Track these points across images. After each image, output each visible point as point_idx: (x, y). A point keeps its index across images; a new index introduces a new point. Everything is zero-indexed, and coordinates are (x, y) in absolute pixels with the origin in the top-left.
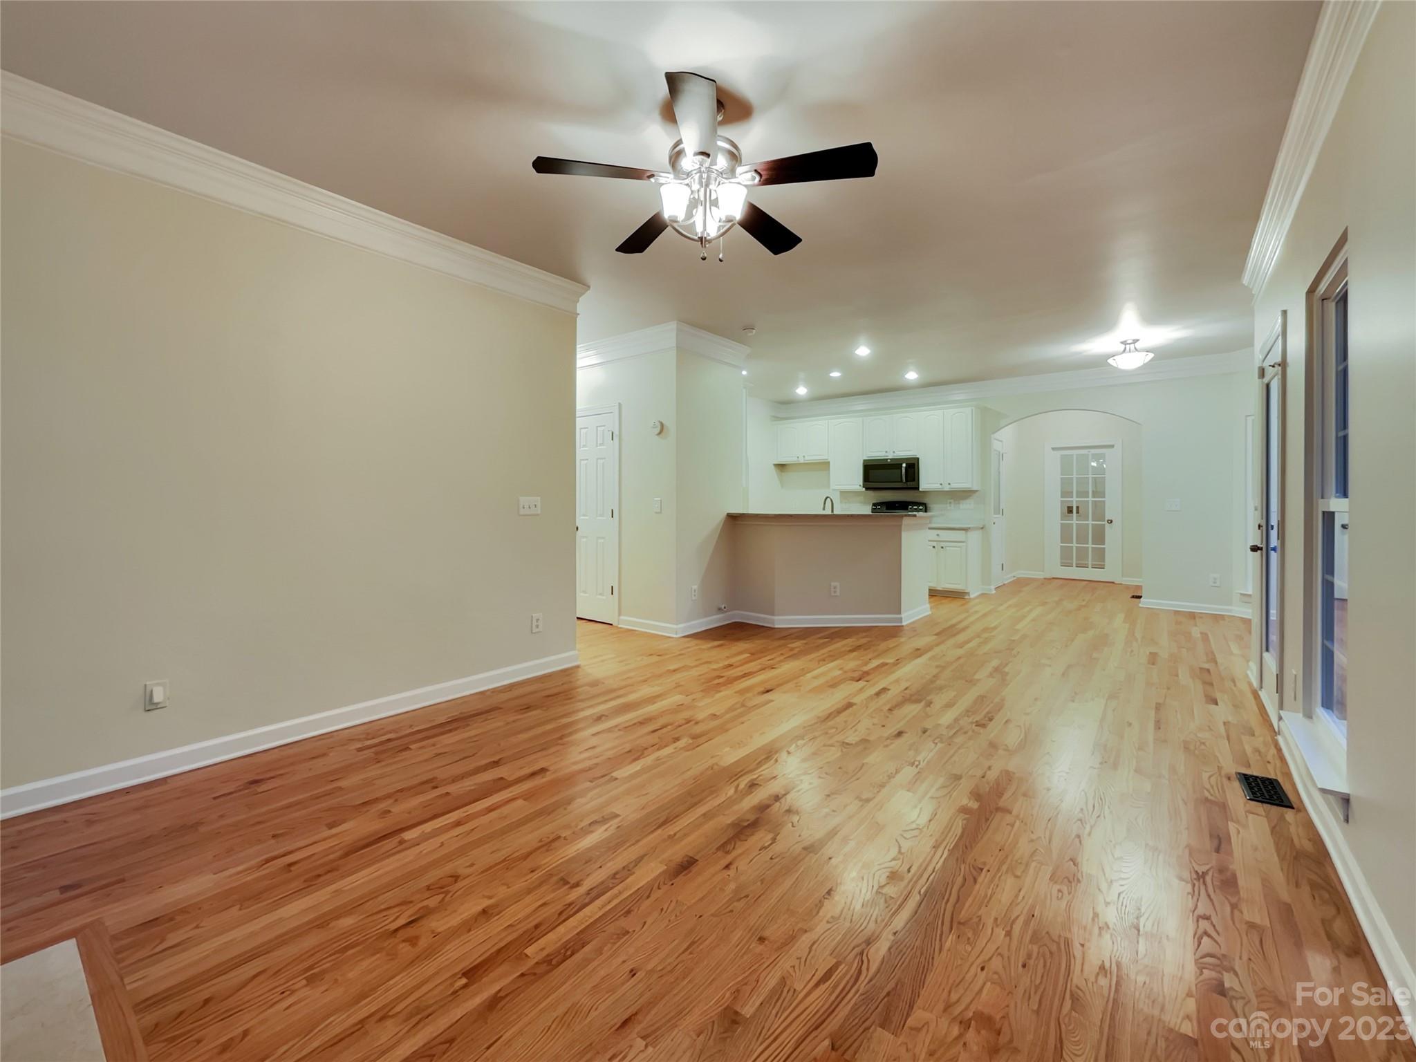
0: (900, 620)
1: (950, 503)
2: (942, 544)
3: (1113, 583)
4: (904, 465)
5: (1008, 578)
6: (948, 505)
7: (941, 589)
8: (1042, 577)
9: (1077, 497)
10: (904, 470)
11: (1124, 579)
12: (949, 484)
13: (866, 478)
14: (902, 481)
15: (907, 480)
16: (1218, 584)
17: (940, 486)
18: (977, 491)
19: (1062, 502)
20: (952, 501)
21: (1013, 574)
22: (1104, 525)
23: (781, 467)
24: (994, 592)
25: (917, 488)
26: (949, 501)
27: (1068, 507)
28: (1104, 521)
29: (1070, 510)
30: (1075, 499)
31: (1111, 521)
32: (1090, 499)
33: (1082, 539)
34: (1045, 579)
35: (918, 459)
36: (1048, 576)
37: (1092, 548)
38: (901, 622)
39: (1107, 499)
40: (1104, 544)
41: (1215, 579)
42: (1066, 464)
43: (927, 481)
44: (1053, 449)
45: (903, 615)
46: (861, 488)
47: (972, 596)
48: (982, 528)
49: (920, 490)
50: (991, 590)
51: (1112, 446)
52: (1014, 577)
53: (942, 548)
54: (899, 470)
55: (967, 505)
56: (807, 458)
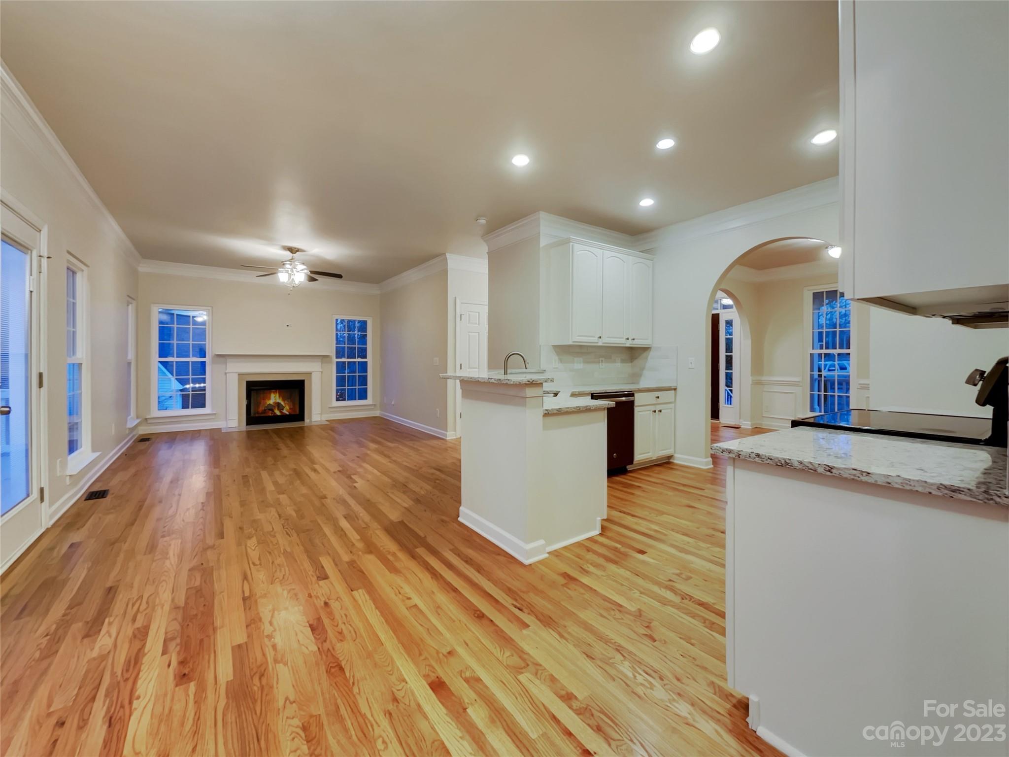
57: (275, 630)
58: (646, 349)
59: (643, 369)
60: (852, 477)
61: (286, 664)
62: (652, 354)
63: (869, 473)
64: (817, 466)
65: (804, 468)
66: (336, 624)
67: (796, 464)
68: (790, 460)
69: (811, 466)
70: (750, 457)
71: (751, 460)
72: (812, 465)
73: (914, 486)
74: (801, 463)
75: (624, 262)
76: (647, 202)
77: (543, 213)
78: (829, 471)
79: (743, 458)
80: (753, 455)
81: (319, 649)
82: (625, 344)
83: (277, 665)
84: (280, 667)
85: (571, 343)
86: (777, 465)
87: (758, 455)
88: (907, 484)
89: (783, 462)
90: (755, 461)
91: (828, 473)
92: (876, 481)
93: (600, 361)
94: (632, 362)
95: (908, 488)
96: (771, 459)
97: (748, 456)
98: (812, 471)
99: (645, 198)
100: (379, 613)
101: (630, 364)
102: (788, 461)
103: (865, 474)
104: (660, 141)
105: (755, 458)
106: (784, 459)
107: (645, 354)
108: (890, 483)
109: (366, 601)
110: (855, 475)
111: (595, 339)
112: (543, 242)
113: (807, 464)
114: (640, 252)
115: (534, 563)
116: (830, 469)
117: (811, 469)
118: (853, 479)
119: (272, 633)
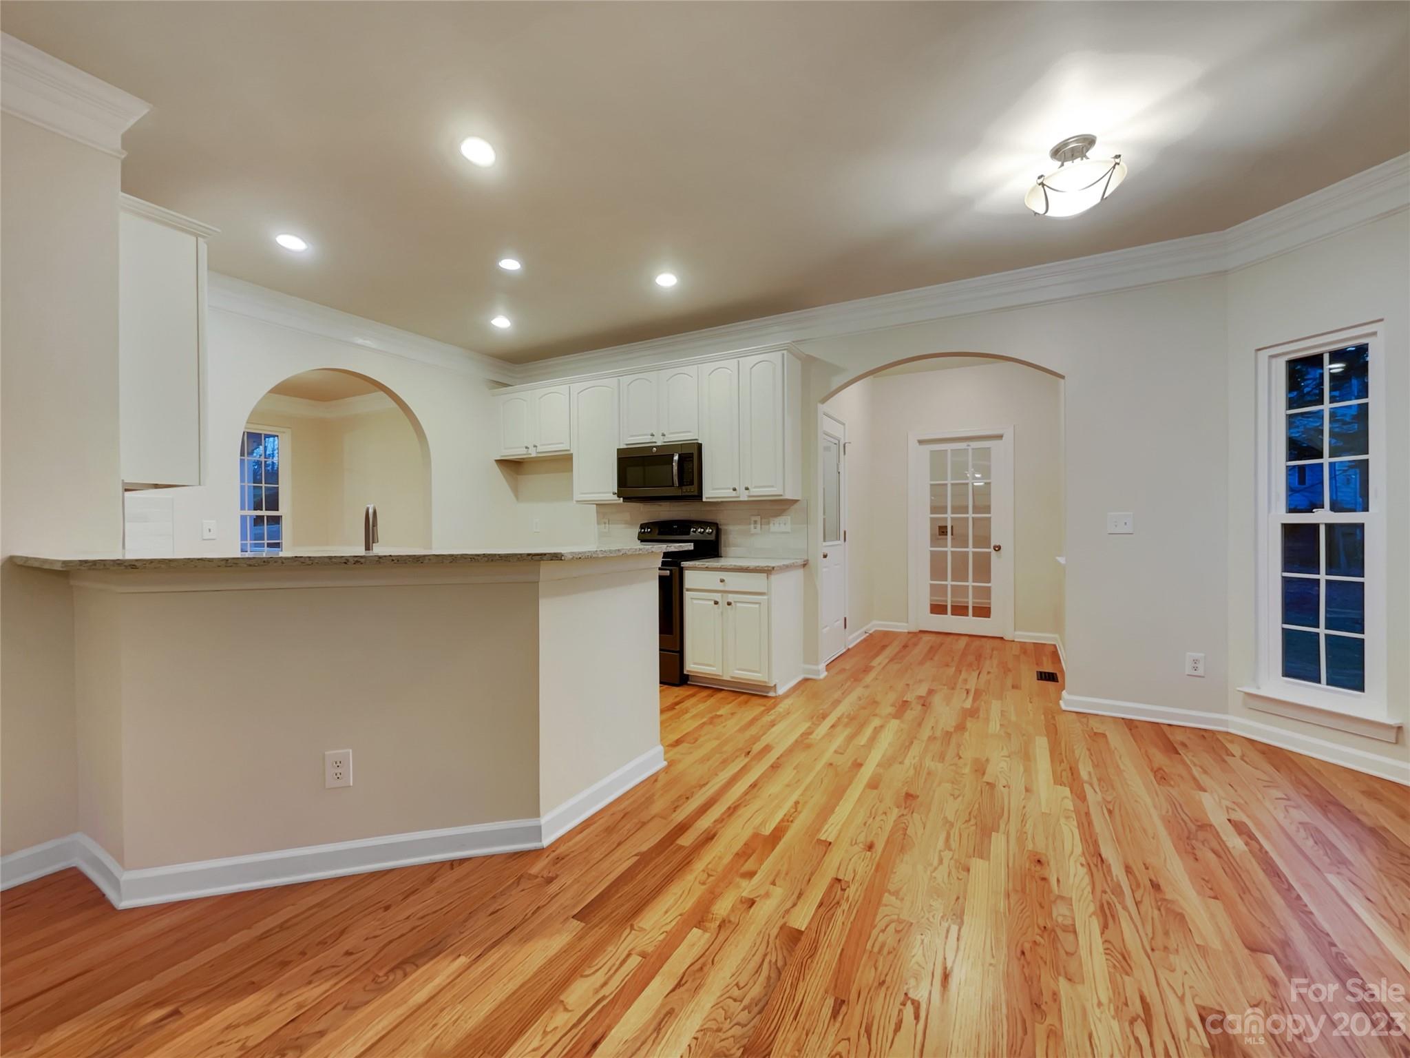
0: (537, 832)
1: (755, 522)
2: (731, 598)
3: (1002, 638)
4: (676, 458)
5: (854, 638)
6: (752, 526)
7: (729, 679)
8: (906, 631)
9: (952, 513)
10: (675, 465)
11: (1018, 633)
12: (747, 489)
13: (622, 481)
14: (673, 485)
15: (681, 484)
16: (1200, 672)
17: (734, 494)
18: (796, 501)
19: (932, 519)
20: (758, 519)
21: (864, 629)
22: (990, 552)
23: (513, 466)
24: (823, 675)
25: (699, 496)
26: (753, 518)
27: (940, 527)
28: (990, 548)
29: (943, 531)
30: (949, 515)
31: (999, 548)
32: (971, 515)
33: (960, 574)
34: (909, 633)
35: (700, 446)
36: (914, 629)
37: (973, 587)
38: (539, 838)
39: (994, 515)
40: (989, 581)
41: (1195, 661)
42: (937, 461)
43: (715, 486)
44: (921, 442)
45: (544, 820)
46: (615, 497)
47: (781, 691)
48: (804, 565)
49: (704, 500)
50: (818, 672)
51: (1000, 437)
52: (866, 633)
53: (729, 604)
54: (671, 466)
55: (781, 526)
56: (540, 449)
57: (940, 851)
61: (945, 818)
66: (882, 822)
81: (912, 813)
83: (952, 820)
84: (951, 818)
100: (838, 808)
109: (832, 824)
119: (945, 850)
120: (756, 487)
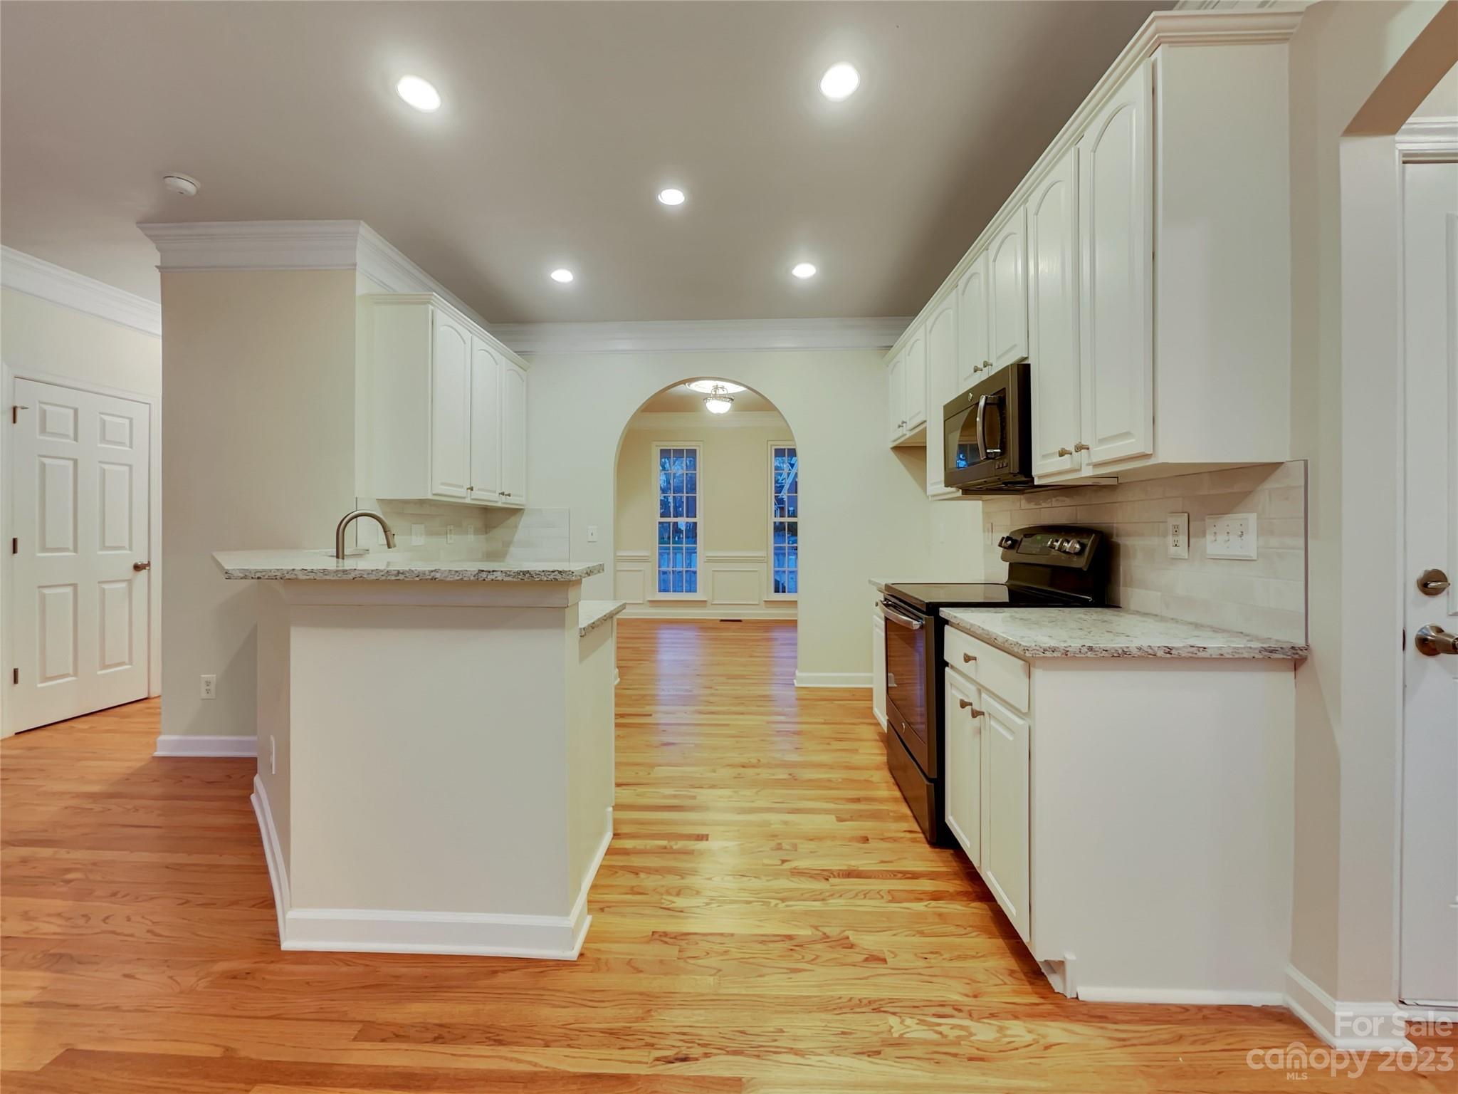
48: (1294, 661)
58: (515, 512)
59: (507, 544)
60: (1190, 655)
62: (525, 520)
63: (1205, 648)
64: (1156, 649)
65: (1143, 654)
67: (1135, 651)
68: (1128, 647)
69: (1150, 651)
70: (1080, 652)
71: (1083, 656)
72: (1152, 649)
73: (1242, 653)
74: (1140, 649)
75: (497, 364)
76: (563, 276)
77: (366, 226)
78: (1169, 653)
79: (1072, 655)
80: (1085, 649)
82: (496, 502)
85: (430, 497)
86: (1113, 656)
87: (1090, 649)
88: (1236, 652)
89: (1120, 651)
90: (1087, 657)
91: (1168, 655)
92: (1211, 655)
93: (448, 532)
94: (486, 533)
95: (1237, 656)
96: (1106, 651)
97: (1078, 652)
98: (1151, 656)
99: (563, 268)
101: (483, 536)
102: (1125, 650)
103: (1201, 649)
104: (665, 189)
105: (1087, 653)
106: (1121, 648)
107: (512, 520)
108: (1222, 655)
110: (1192, 653)
111: (462, 492)
112: (362, 286)
113: (1146, 650)
114: (516, 352)
115: (583, 947)
116: (1169, 650)
117: (1151, 654)
118: (1191, 657)
120: (1103, 441)
